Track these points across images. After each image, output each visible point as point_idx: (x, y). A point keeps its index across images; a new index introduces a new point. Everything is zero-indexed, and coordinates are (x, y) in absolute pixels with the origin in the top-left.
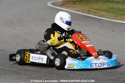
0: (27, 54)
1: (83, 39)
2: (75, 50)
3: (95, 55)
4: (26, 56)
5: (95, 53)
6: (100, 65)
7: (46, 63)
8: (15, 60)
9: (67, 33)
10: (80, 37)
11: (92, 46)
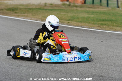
0: (18, 49)
1: (61, 37)
2: (55, 46)
3: (68, 50)
4: (18, 51)
5: (68, 49)
6: (71, 59)
7: (30, 57)
8: (11, 55)
9: (48, 33)
10: (59, 36)
11: (68, 42)
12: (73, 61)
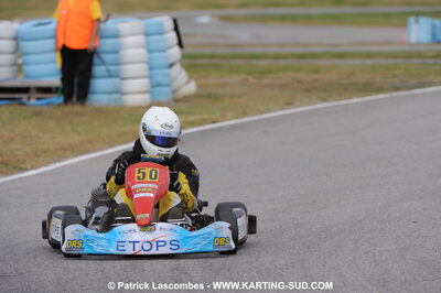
1: (144, 178)
5: (143, 215)
10: (141, 175)
11: (152, 195)
12: (154, 252)
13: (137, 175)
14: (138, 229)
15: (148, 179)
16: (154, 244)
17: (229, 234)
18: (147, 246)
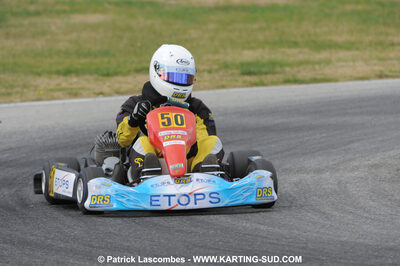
0: (53, 169)
1: (169, 124)
4: (51, 177)
7: (71, 196)
9: (143, 105)
10: (165, 120)
11: (183, 143)
12: (191, 206)
13: (161, 121)
14: (172, 181)
15: (174, 125)
16: (192, 198)
17: (269, 183)
18: (184, 200)
